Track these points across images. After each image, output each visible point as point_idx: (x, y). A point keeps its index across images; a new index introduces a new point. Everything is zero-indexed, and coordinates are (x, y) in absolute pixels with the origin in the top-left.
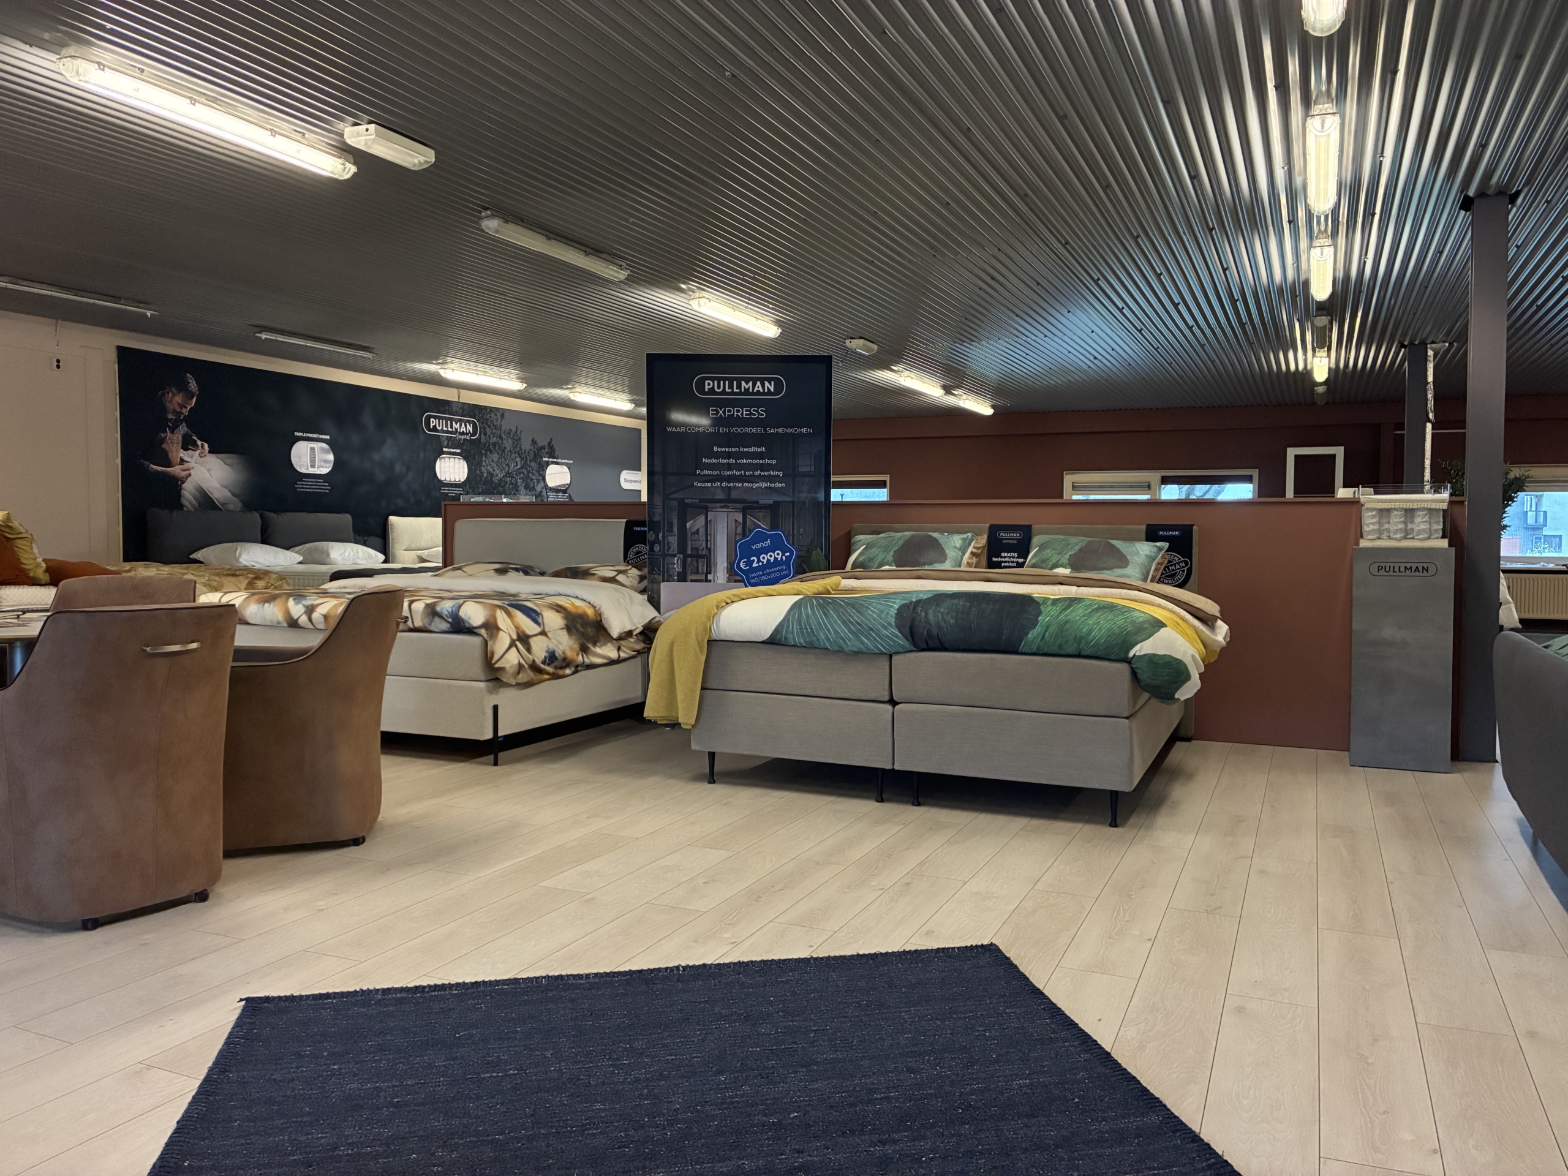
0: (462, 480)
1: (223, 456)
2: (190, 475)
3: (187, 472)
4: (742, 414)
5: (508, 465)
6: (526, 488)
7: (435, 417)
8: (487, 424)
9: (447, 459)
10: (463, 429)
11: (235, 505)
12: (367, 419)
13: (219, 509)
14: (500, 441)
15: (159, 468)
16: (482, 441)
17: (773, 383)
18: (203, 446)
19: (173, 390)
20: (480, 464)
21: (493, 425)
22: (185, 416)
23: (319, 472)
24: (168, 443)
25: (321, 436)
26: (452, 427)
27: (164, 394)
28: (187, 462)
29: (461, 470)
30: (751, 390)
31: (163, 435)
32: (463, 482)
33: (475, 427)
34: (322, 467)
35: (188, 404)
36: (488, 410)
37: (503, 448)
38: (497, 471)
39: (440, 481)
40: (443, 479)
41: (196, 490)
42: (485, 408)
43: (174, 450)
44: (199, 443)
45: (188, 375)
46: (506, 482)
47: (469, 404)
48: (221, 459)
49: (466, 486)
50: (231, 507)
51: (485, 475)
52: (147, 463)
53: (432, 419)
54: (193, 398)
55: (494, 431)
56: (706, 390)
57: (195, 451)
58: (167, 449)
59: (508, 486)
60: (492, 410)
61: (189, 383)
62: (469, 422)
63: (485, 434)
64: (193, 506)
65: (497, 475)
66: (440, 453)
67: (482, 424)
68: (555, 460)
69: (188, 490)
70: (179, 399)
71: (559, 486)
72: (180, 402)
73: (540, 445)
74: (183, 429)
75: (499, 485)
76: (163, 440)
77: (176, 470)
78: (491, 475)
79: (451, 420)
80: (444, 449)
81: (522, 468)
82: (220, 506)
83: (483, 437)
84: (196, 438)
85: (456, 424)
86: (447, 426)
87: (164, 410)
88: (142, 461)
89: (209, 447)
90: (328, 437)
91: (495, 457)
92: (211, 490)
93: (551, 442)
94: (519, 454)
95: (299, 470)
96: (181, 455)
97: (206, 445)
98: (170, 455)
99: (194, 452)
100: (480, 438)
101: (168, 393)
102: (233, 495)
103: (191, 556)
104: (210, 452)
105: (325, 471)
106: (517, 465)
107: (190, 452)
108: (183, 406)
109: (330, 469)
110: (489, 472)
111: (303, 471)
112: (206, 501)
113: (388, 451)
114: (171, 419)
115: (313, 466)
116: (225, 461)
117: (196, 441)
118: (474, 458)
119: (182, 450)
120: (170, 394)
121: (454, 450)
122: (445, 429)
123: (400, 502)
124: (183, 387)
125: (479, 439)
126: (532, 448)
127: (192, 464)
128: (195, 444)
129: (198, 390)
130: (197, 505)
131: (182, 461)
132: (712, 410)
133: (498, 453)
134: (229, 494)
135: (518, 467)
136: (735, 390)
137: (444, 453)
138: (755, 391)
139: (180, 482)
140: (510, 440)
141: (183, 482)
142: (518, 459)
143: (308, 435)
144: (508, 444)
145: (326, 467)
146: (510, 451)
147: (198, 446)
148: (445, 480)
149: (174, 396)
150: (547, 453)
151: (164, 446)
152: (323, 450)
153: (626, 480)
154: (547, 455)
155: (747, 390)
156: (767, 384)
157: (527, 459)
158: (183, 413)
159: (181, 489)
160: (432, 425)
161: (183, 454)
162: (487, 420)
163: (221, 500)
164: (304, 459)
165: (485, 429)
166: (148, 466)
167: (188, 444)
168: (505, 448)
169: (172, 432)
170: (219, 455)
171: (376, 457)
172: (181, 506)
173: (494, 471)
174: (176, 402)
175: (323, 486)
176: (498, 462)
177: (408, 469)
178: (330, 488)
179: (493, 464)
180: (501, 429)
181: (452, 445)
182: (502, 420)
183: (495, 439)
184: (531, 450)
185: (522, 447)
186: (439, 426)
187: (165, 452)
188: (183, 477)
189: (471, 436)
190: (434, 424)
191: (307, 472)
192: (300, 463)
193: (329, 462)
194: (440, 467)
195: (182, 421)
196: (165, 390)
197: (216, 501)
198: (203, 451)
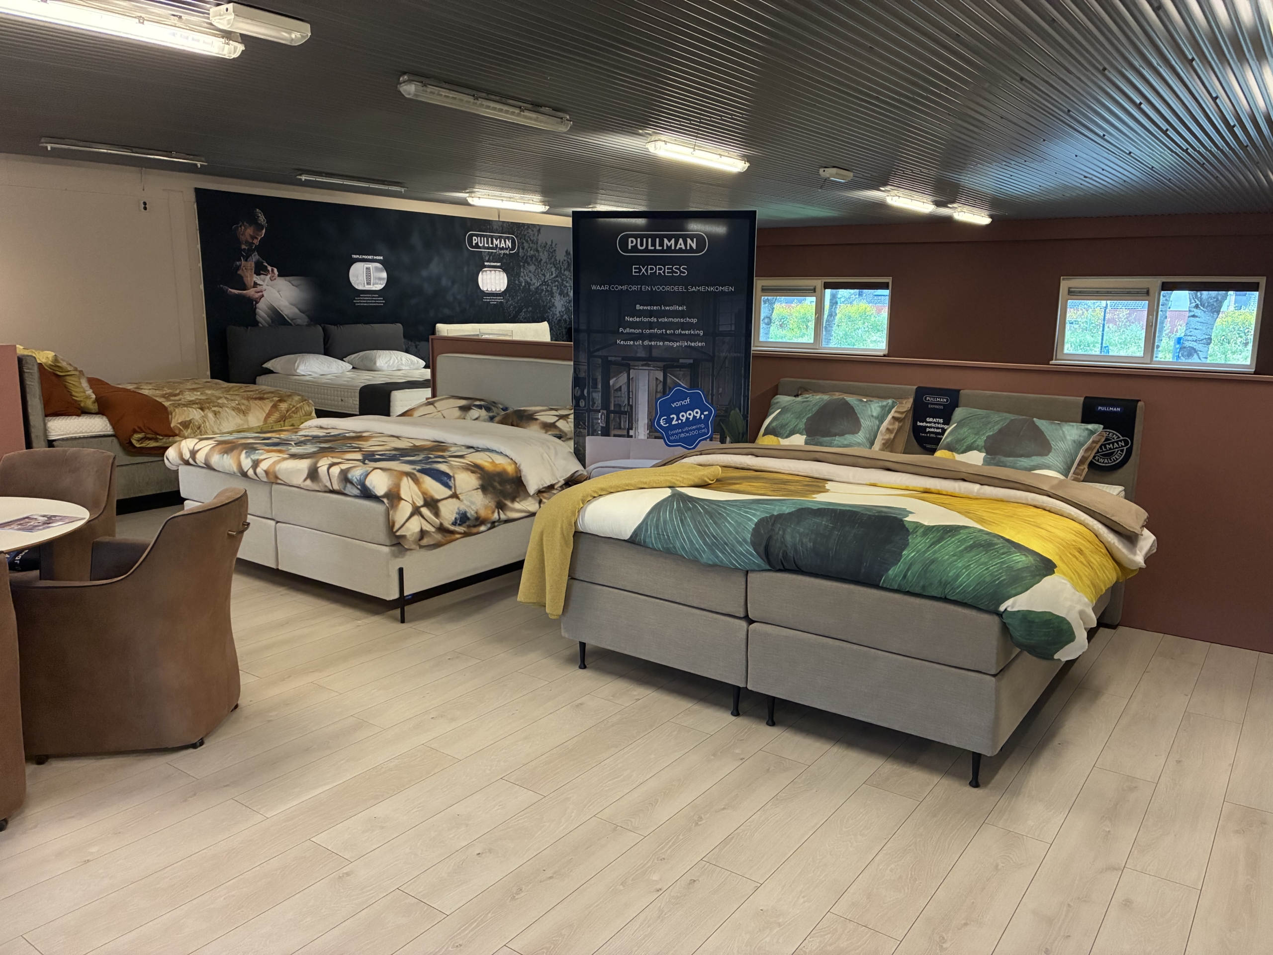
0: (503, 290)
1: (290, 278)
2: (263, 296)
3: (261, 293)
4: (664, 272)
5: (544, 275)
6: (560, 294)
7: (477, 236)
8: (525, 239)
9: (488, 272)
10: (503, 245)
11: (303, 320)
12: (416, 240)
13: (290, 325)
14: (537, 254)
15: (236, 292)
16: (520, 254)
17: (695, 239)
18: (273, 270)
19: (245, 224)
20: (518, 275)
22: (256, 246)
23: (374, 289)
24: (243, 269)
25: (375, 257)
26: (492, 243)
27: (237, 228)
28: (260, 285)
29: (502, 281)
30: (673, 248)
31: (238, 263)
32: (503, 292)
33: (513, 243)
34: (377, 284)
35: (258, 235)
36: (526, 227)
37: (539, 260)
38: (534, 281)
39: (483, 292)
40: (485, 289)
41: (269, 308)
42: (523, 225)
43: (249, 276)
44: (270, 268)
45: (258, 210)
46: (543, 290)
47: (508, 222)
48: (290, 282)
49: (506, 295)
50: (299, 321)
51: (523, 284)
52: (226, 287)
53: (474, 238)
54: (263, 229)
55: (531, 245)
56: (630, 248)
57: (267, 275)
58: (242, 275)
59: (544, 293)
60: (529, 226)
61: (258, 217)
62: (508, 238)
63: (523, 248)
64: (268, 323)
65: (534, 284)
66: (481, 267)
67: (520, 239)
69: (262, 309)
70: (250, 231)
72: (252, 234)
74: (255, 257)
75: (536, 292)
76: (238, 268)
77: (251, 292)
78: (529, 284)
79: (492, 237)
80: (486, 264)
81: (557, 276)
82: (289, 321)
83: (521, 250)
84: (266, 265)
85: (497, 241)
86: (488, 243)
87: (239, 242)
88: (221, 286)
89: (278, 271)
90: (382, 258)
91: (532, 268)
92: (282, 308)
94: (554, 265)
95: (357, 287)
96: (255, 279)
97: (275, 270)
98: (245, 279)
99: (265, 276)
100: (519, 252)
101: (241, 226)
102: (301, 311)
103: (265, 366)
104: (279, 276)
105: (379, 287)
106: (552, 274)
107: (262, 276)
108: (254, 238)
109: (384, 285)
110: (526, 282)
111: (360, 288)
112: (277, 318)
113: (435, 268)
114: (245, 249)
115: (368, 284)
116: (293, 282)
117: (266, 267)
118: (513, 270)
119: (255, 275)
120: (243, 228)
121: (495, 264)
122: (486, 245)
123: (447, 311)
124: (254, 221)
125: (517, 253)
126: (566, 258)
127: (264, 287)
128: (266, 269)
129: (267, 223)
130: (270, 321)
131: (256, 285)
132: (635, 268)
133: (535, 265)
134: (297, 311)
135: (553, 276)
136: (658, 248)
137: (485, 267)
138: (677, 248)
139: (254, 302)
140: (545, 253)
141: (257, 303)
142: (553, 269)
143: (363, 257)
144: (544, 256)
145: (380, 284)
146: (546, 262)
147: (269, 270)
148: (487, 290)
149: (246, 229)
151: (240, 272)
152: (377, 268)
155: (669, 248)
156: (689, 241)
157: (561, 268)
158: (254, 244)
159: (256, 308)
160: (474, 242)
161: (257, 279)
162: (525, 235)
163: (290, 316)
164: (360, 278)
165: (523, 243)
166: (227, 290)
167: (260, 270)
168: (541, 260)
169: (246, 260)
170: (287, 278)
171: (424, 273)
172: (256, 323)
173: (531, 280)
174: (247, 233)
175: (378, 300)
176: (535, 272)
177: (453, 282)
178: (384, 302)
179: (531, 275)
180: (537, 243)
181: (493, 259)
182: (538, 235)
183: (532, 252)
184: (565, 260)
185: (557, 258)
186: (481, 243)
187: (241, 277)
188: (257, 298)
189: (510, 251)
190: (476, 242)
191: (364, 289)
192: (358, 282)
193: (383, 279)
194: (482, 279)
195: (254, 251)
196: (238, 224)
197: (286, 318)
198: (273, 275)
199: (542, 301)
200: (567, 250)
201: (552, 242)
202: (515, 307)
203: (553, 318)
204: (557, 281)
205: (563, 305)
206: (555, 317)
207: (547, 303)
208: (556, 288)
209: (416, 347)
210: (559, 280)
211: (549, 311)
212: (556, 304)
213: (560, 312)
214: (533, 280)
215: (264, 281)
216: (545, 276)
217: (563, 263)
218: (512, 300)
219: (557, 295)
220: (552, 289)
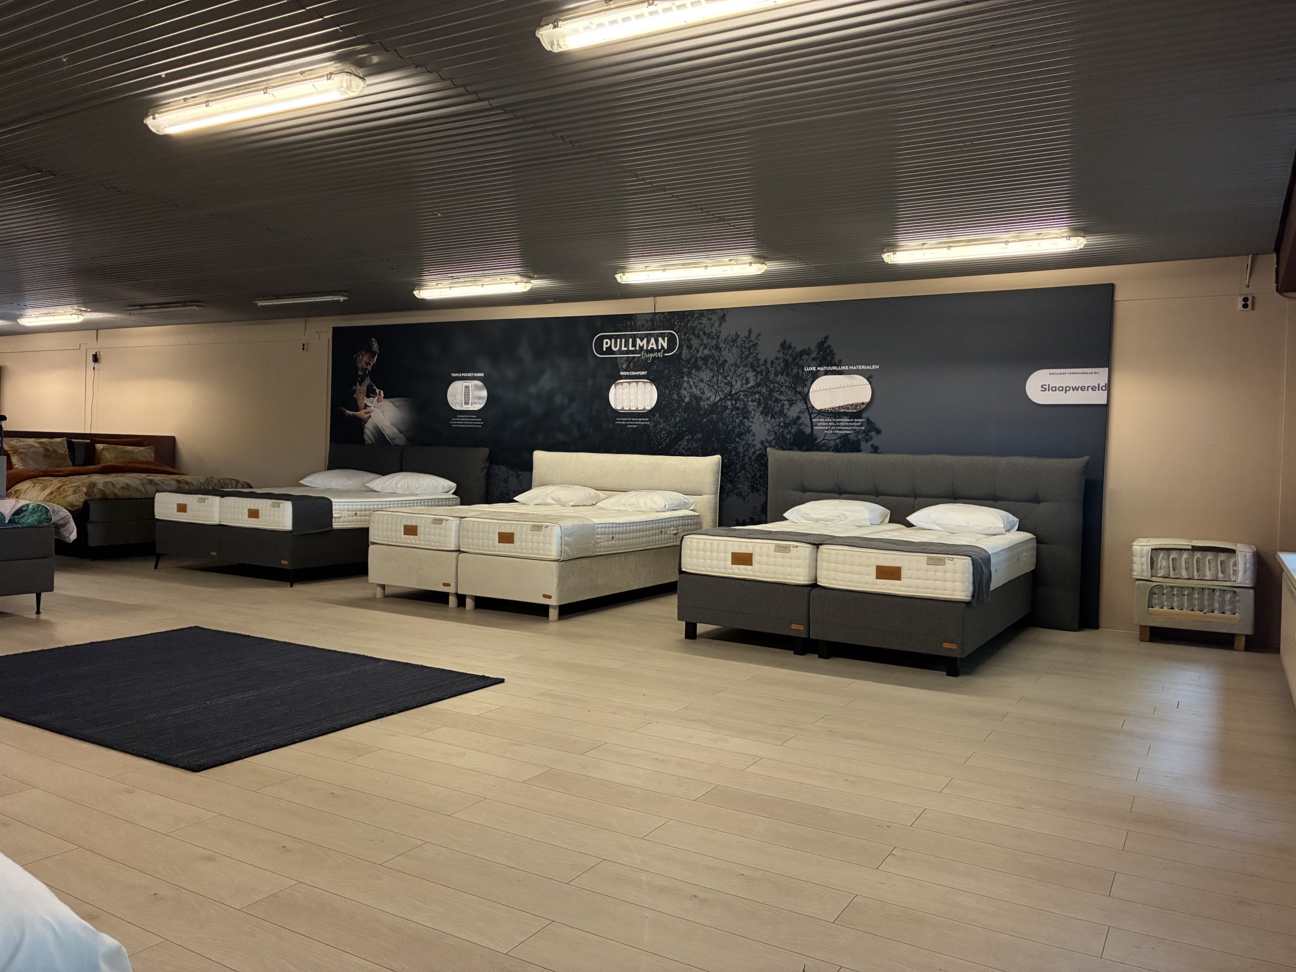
0: (649, 408)
1: (394, 399)
2: (370, 417)
3: (369, 414)
6: (764, 413)
7: (610, 338)
8: (693, 333)
11: (401, 440)
12: (524, 352)
13: (389, 444)
14: (715, 354)
15: (351, 413)
16: (683, 357)
18: (380, 392)
19: (363, 353)
20: (678, 386)
21: (705, 333)
22: (369, 371)
23: (472, 409)
24: (357, 393)
25: (476, 375)
26: (634, 345)
27: (357, 357)
28: (369, 407)
29: (648, 396)
31: (354, 388)
32: (650, 411)
33: (672, 341)
34: (476, 403)
35: (371, 361)
36: (696, 315)
38: (708, 394)
39: (616, 411)
40: (619, 408)
41: (374, 428)
42: (691, 313)
43: (361, 399)
44: (377, 391)
45: (373, 339)
46: (726, 407)
47: (664, 313)
48: (392, 403)
49: (654, 415)
50: (397, 442)
51: (687, 400)
52: (345, 409)
53: (605, 341)
54: (375, 356)
55: (705, 341)
57: (375, 397)
58: (357, 398)
59: (728, 412)
60: (701, 313)
61: (373, 345)
62: (663, 336)
63: (690, 347)
64: (372, 441)
65: (708, 399)
66: (615, 378)
67: (685, 334)
68: (834, 368)
69: (369, 427)
70: (366, 359)
71: (842, 407)
72: (367, 361)
73: (799, 349)
74: (368, 381)
76: (354, 391)
77: (361, 413)
78: (698, 399)
79: (635, 335)
80: (622, 373)
81: (758, 385)
82: (389, 440)
83: (685, 350)
84: (375, 388)
85: (642, 340)
86: (627, 346)
87: (356, 369)
88: (341, 408)
89: (384, 393)
90: (482, 375)
91: (706, 375)
92: (384, 428)
93: (825, 342)
94: (752, 367)
95: (454, 408)
96: (365, 402)
97: (382, 392)
98: (358, 401)
99: (373, 399)
100: (681, 354)
101: (359, 356)
102: (400, 432)
104: (385, 398)
105: (478, 407)
106: (747, 382)
107: (371, 398)
108: (368, 364)
109: (483, 405)
110: (693, 396)
111: (458, 408)
112: (380, 437)
113: (547, 382)
114: (361, 375)
115: (466, 403)
116: (396, 404)
117: (375, 390)
118: (669, 380)
119: (366, 398)
120: (361, 356)
121: (637, 373)
122: (624, 349)
123: (560, 436)
124: (369, 350)
125: (678, 356)
126: (780, 355)
127: (372, 408)
128: (374, 392)
129: (380, 350)
130: (374, 440)
131: (366, 406)
133: (711, 370)
134: (397, 431)
135: (749, 385)
137: (621, 377)
139: (363, 423)
140: (734, 350)
141: (365, 423)
142: (750, 375)
143: (463, 374)
144: (731, 356)
145: (479, 403)
146: (736, 365)
147: (376, 393)
148: (623, 409)
149: (363, 357)
150: (814, 359)
151: (355, 396)
152: (477, 388)
153: (1044, 388)
154: (814, 363)
157: (768, 372)
158: (367, 369)
159: (364, 428)
160: (605, 346)
161: (367, 401)
162: (694, 328)
163: (390, 436)
164: (458, 398)
165: (689, 340)
166: (345, 411)
167: (370, 393)
168: (726, 361)
169: (360, 385)
170: (390, 399)
171: (533, 390)
172: (363, 441)
173: (703, 393)
174: (363, 361)
175: (476, 421)
176: (710, 381)
177: (572, 399)
178: (482, 423)
179: (702, 385)
180: (718, 337)
181: (634, 367)
182: (720, 325)
183: (706, 352)
184: (777, 359)
185: (759, 356)
186: (616, 347)
187: (356, 400)
188: (366, 419)
189: (664, 353)
190: (608, 345)
191: (461, 409)
192: (456, 401)
193: (484, 397)
194: (615, 394)
195: (366, 376)
196: (358, 353)
197: (387, 437)
198: (380, 397)
199: (723, 424)
200: (785, 341)
201: (750, 332)
202: (670, 433)
203: (748, 450)
204: (760, 393)
205: (769, 431)
206: (753, 450)
207: (734, 427)
208: (755, 403)
209: (518, 477)
210: (764, 390)
211: (737, 439)
212: (754, 428)
213: (762, 442)
214: (707, 392)
215: (372, 403)
216: (732, 386)
217: (772, 363)
218: (665, 422)
219: (757, 415)
220: (745, 405)
